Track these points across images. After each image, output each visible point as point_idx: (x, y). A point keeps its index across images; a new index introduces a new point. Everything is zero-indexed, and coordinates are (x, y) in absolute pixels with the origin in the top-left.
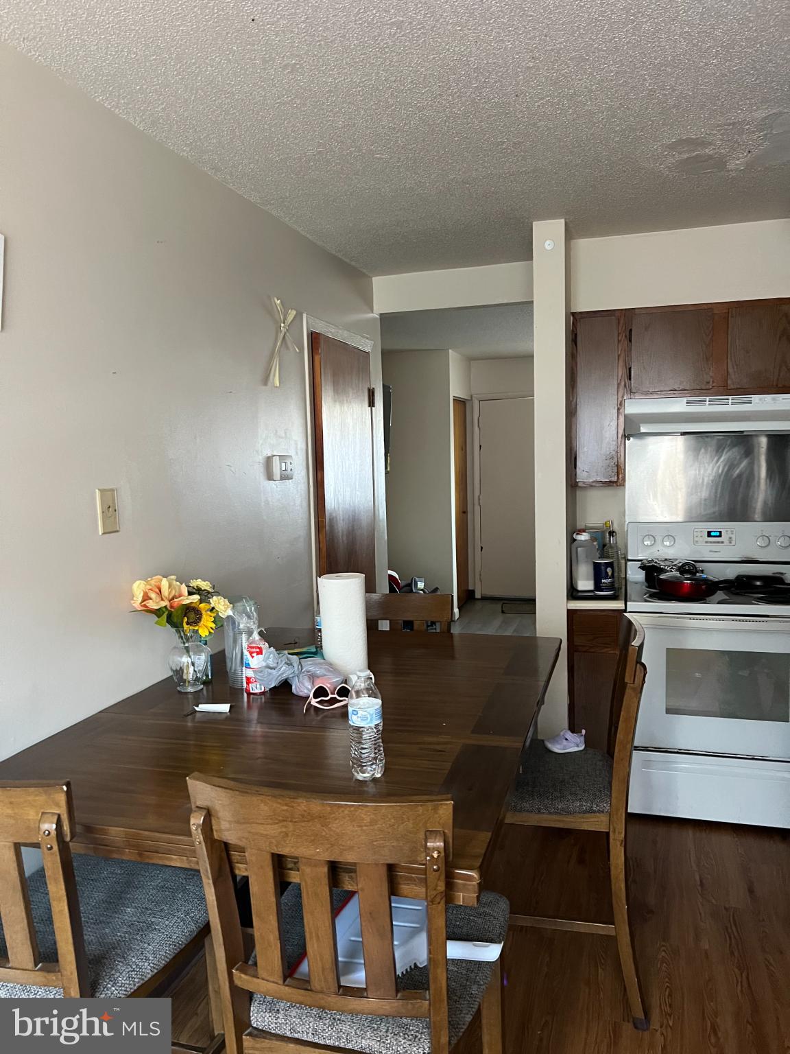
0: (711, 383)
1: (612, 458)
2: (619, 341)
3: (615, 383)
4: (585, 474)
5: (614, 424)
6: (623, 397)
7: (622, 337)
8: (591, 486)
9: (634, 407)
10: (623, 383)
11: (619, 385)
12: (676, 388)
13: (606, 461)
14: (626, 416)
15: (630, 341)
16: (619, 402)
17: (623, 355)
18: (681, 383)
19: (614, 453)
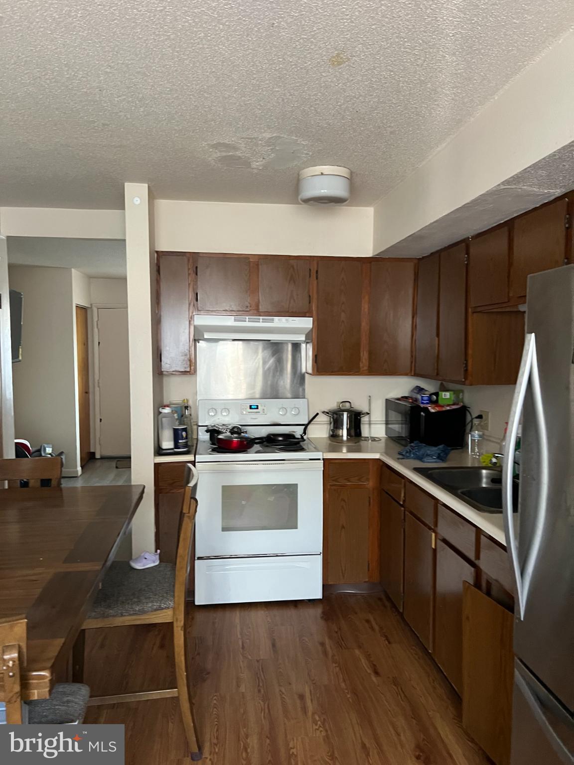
0: (249, 307)
1: (186, 355)
2: (189, 274)
3: (187, 302)
4: (168, 366)
5: (187, 331)
6: (193, 313)
7: (191, 271)
8: (172, 374)
9: (201, 320)
10: (192, 304)
11: (190, 304)
12: (227, 308)
13: (182, 357)
14: (195, 326)
15: (197, 274)
16: (190, 316)
17: (192, 283)
18: (231, 306)
19: (187, 351)
